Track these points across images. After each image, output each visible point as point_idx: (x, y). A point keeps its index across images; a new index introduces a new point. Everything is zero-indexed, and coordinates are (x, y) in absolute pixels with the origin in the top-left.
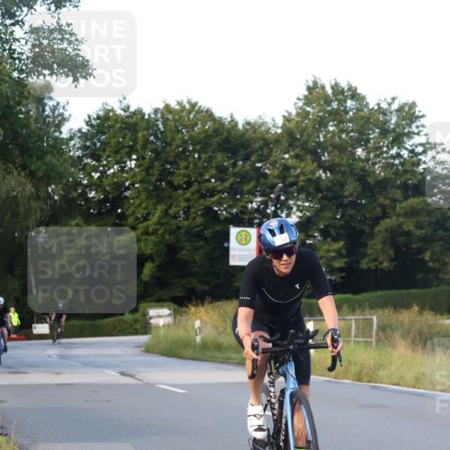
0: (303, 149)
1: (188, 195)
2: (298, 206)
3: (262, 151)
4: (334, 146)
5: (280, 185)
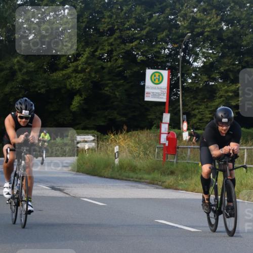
0: (209, 4)
1: (112, 40)
2: (203, 53)
3: (175, 6)
4: (235, 2)
5: (189, 34)
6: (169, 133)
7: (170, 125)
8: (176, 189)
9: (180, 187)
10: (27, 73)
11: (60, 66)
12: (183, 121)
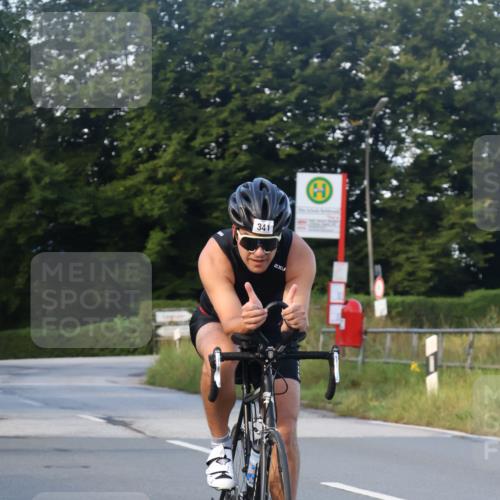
0: (425, 37)
1: (225, 115)
2: (415, 136)
3: (354, 42)
4: (479, 32)
5: (385, 99)
6: (346, 303)
7: (348, 285)
8: (364, 418)
9: (372, 414)
10: (52, 185)
11: (121, 171)
12: (375, 277)
